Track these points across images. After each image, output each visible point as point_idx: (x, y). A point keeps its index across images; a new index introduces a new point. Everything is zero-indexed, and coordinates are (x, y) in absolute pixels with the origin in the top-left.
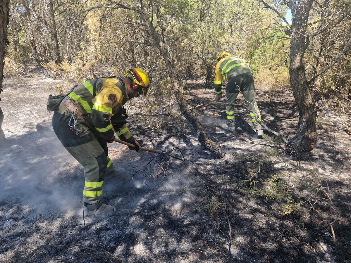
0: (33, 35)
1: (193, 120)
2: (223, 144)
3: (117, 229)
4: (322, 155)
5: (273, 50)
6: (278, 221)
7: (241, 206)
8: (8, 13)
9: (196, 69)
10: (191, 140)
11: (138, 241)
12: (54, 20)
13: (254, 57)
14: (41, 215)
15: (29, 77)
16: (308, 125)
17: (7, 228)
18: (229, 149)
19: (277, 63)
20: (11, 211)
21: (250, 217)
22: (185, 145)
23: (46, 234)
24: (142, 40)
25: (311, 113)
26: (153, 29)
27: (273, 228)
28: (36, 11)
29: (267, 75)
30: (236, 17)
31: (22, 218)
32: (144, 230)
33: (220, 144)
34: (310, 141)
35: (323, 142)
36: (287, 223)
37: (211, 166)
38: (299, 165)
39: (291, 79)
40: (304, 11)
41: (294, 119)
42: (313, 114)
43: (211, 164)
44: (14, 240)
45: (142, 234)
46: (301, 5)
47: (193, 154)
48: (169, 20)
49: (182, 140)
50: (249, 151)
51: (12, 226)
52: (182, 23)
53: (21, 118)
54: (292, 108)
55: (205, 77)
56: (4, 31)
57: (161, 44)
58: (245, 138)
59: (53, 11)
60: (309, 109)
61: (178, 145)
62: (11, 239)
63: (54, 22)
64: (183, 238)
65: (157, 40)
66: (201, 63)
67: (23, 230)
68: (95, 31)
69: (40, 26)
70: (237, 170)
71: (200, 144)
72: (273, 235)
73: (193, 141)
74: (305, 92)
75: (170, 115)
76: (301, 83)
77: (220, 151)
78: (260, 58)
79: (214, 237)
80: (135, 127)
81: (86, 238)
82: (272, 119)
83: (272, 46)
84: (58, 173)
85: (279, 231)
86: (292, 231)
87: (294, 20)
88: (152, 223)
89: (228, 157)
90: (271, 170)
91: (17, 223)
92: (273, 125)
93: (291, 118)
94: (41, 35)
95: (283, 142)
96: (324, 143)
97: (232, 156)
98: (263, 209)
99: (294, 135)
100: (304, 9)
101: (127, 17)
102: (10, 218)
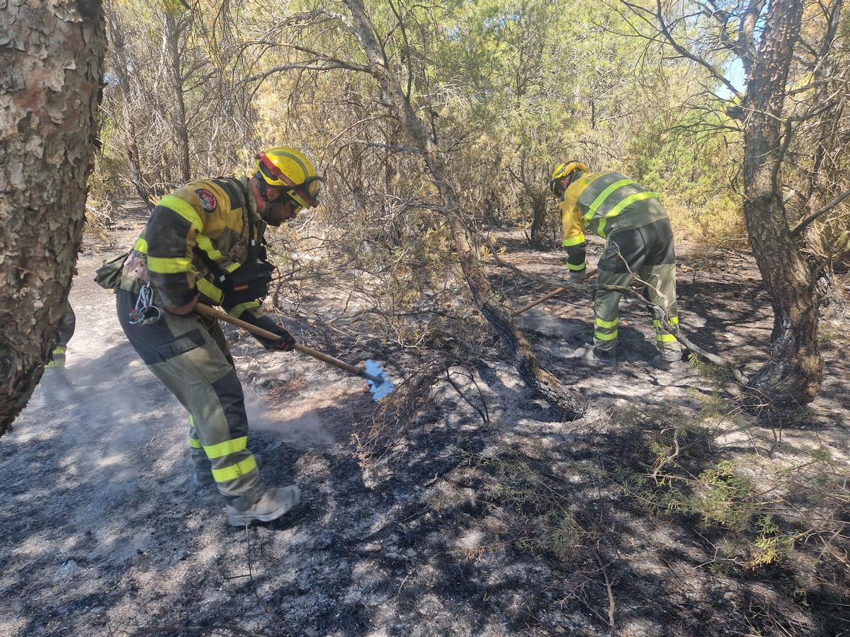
0: (132, 133)
1: (505, 323)
2: (580, 385)
3: (321, 593)
4: (838, 414)
5: (695, 159)
6: (734, 584)
7: (633, 542)
8: (101, 80)
9: (506, 205)
10: (499, 374)
11: (374, 626)
12: (181, 100)
13: (647, 174)
14: (140, 552)
15: (120, 229)
16: (797, 339)
17: (62, 583)
18: (595, 397)
19: (705, 189)
20: (71, 541)
21: (658, 572)
22: (483, 386)
23: (152, 599)
24: (381, 140)
25: (805, 308)
26: (411, 114)
27: (720, 601)
28: (141, 82)
29: (681, 217)
30: (602, 82)
31: (97, 560)
32: (389, 598)
33: (572, 384)
34: (805, 379)
35: (837, 380)
36: (757, 588)
37: (551, 439)
38: (778, 440)
39: (750, 224)
40: (775, 63)
41: (758, 324)
42: (809, 309)
43: (551, 434)
44: (77, 612)
45: (385, 607)
46: (769, 49)
47: (505, 410)
48: (445, 94)
49: (477, 374)
50: (648, 403)
51: (74, 577)
52: (475, 101)
53: (100, 323)
54: (751, 297)
55: (528, 225)
56: (91, 119)
57: (430, 146)
58: (635, 370)
59: (180, 81)
60: (798, 297)
61: (468, 386)
62: (71, 612)
63: (182, 104)
64: (488, 622)
65: (421, 139)
66: (519, 191)
67: (100, 589)
68: (275, 122)
69: (151, 114)
70: (618, 450)
71: (522, 384)
72: (723, 621)
73: (506, 375)
74: (786, 255)
75: (447, 314)
76: (776, 234)
77: (573, 402)
78: (662, 177)
79: (566, 620)
80: (364, 342)
81: (249, 613)
82: (700, 323)
83: (690, 150)
84: (182, 450)
85: (737, 611)
86: (772, 610)
87: (750, 84)
88: (408, 579)
89: (593, 416)
90: (705, 451)
91: (85, 570)
92: (705, 339)
93: (750, 322)
94: (150, 135)
95: (735, 380)
96: (839, 383)
97: (604, 415)
98: (693, 553)
99: (761, 364)
100: (775, 58)
101: (347, 89)
102: (70, 559)
